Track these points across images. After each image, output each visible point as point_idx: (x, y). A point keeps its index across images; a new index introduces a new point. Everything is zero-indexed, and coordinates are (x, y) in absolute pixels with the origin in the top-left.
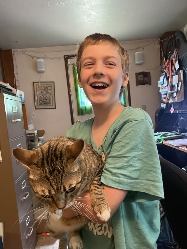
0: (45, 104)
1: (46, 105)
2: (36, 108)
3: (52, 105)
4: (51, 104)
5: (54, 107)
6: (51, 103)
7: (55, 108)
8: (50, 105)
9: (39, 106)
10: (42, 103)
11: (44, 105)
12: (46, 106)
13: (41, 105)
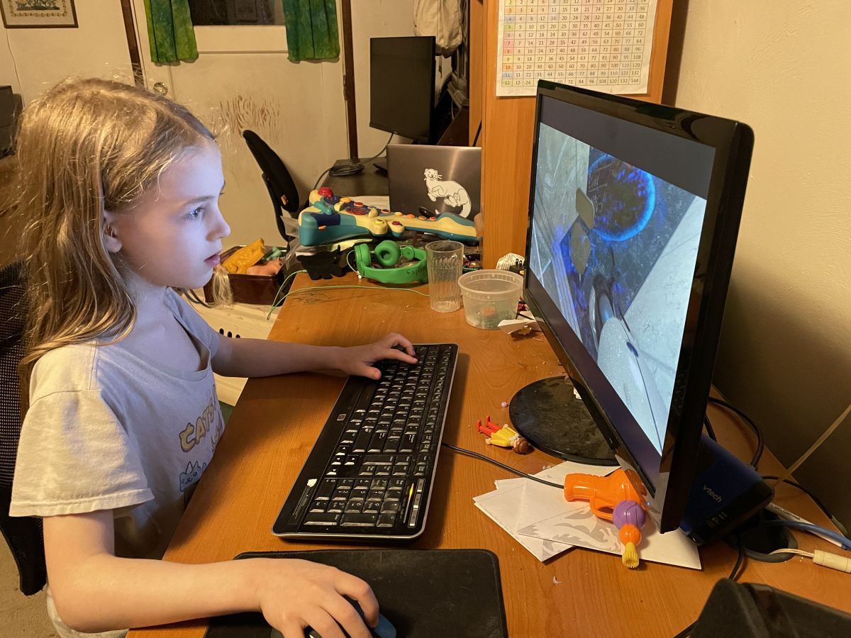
0: (36, 8)
1: (40, 12)
2: (9, 23)
3: (61, 11)
4: (58, 9)
5: (73, 23)
6: (57, 5)
7: (76, 26)
8: (55, 12)
9: (15, 15)
10: (27, 5)
11: (34, 12)
12: (42, 15)
13: (22, 12)
